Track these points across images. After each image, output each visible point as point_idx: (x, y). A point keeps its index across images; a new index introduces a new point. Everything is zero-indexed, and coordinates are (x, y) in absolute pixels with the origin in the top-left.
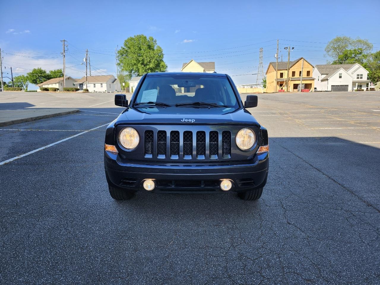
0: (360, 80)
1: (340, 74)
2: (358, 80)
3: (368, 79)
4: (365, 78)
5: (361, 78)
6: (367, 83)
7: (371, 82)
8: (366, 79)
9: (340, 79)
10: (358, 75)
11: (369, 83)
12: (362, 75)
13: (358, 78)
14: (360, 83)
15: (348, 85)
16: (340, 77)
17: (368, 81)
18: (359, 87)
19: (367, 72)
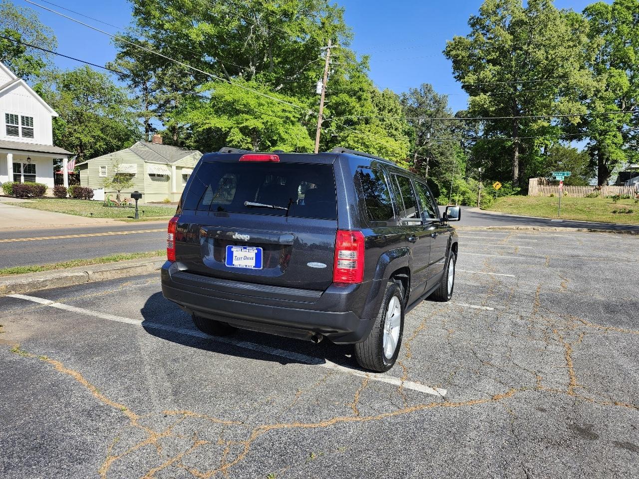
2: (12, 138)
4: (43, 137)
7: (69, 157)
8: (51, 142)
10: (11, 118)
11: (65, 160)
12: (28, 121)
13: (11, 131)
18: (22, 173)
19: (51, 112)
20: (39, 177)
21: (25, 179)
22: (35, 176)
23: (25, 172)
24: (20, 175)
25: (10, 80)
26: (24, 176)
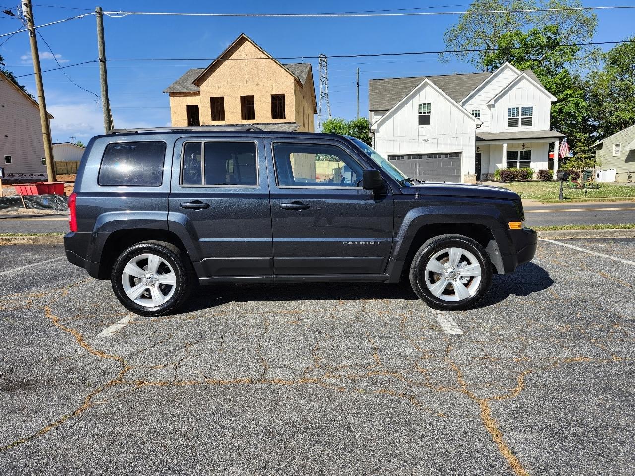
0: (520, 130)
1: (424, 106)
2: (513, 129)
3: (554, 125)
4: (541, 124)
5: (527, 122)
6: (551, 141)
7: (561, 139)
8: (547, 127)
9: (425, 127)
10: (513, 111)
11: (557, 143)
12: (528, 111)
13: (513, 123)
14: (522, 142)
15: (458, 154)
16: (424, 120)
17: (555, 133)
18: (519, 160)
19: (550, 98)
20: (534, 162)
21: (520, 165)
22: (530, 162)
23: (521, 158)
24: (517, 162)
25: (516, 76)
26: (520, 162)
